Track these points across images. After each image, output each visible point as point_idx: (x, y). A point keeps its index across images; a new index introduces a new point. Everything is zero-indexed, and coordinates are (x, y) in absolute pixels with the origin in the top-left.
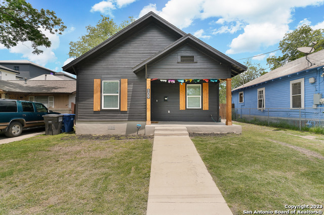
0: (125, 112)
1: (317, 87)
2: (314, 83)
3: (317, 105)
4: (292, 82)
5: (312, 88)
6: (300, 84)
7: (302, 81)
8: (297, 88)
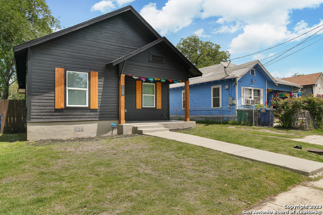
0: (95, 110)
1: (230, 92)
2: (228, 89)
3: (230, 105)
4: (212, 87)
5: (226, 92)
6: (218, 89)
7: (220, 86)
8: (216, 92)
